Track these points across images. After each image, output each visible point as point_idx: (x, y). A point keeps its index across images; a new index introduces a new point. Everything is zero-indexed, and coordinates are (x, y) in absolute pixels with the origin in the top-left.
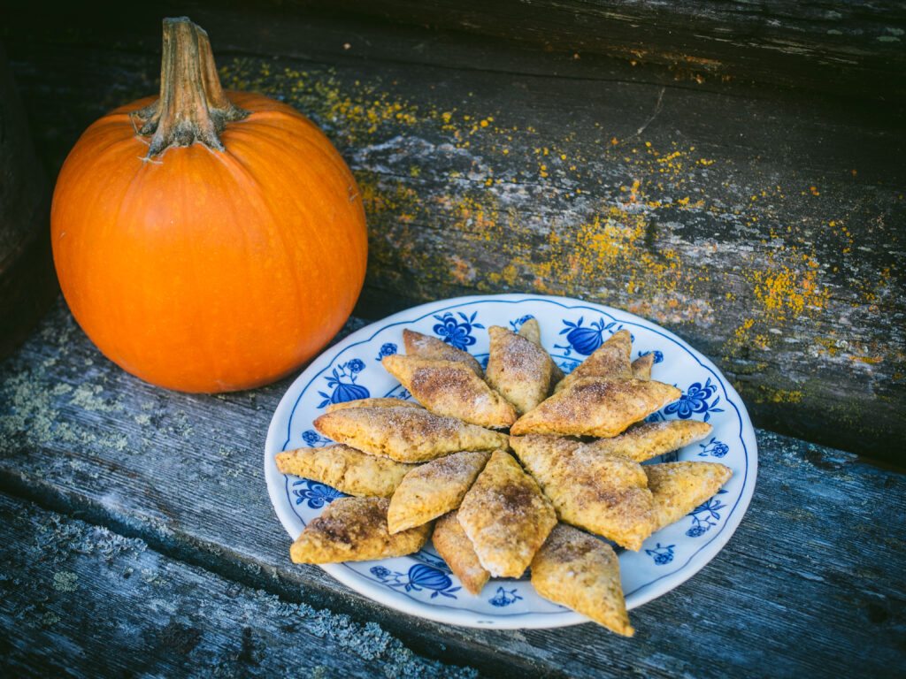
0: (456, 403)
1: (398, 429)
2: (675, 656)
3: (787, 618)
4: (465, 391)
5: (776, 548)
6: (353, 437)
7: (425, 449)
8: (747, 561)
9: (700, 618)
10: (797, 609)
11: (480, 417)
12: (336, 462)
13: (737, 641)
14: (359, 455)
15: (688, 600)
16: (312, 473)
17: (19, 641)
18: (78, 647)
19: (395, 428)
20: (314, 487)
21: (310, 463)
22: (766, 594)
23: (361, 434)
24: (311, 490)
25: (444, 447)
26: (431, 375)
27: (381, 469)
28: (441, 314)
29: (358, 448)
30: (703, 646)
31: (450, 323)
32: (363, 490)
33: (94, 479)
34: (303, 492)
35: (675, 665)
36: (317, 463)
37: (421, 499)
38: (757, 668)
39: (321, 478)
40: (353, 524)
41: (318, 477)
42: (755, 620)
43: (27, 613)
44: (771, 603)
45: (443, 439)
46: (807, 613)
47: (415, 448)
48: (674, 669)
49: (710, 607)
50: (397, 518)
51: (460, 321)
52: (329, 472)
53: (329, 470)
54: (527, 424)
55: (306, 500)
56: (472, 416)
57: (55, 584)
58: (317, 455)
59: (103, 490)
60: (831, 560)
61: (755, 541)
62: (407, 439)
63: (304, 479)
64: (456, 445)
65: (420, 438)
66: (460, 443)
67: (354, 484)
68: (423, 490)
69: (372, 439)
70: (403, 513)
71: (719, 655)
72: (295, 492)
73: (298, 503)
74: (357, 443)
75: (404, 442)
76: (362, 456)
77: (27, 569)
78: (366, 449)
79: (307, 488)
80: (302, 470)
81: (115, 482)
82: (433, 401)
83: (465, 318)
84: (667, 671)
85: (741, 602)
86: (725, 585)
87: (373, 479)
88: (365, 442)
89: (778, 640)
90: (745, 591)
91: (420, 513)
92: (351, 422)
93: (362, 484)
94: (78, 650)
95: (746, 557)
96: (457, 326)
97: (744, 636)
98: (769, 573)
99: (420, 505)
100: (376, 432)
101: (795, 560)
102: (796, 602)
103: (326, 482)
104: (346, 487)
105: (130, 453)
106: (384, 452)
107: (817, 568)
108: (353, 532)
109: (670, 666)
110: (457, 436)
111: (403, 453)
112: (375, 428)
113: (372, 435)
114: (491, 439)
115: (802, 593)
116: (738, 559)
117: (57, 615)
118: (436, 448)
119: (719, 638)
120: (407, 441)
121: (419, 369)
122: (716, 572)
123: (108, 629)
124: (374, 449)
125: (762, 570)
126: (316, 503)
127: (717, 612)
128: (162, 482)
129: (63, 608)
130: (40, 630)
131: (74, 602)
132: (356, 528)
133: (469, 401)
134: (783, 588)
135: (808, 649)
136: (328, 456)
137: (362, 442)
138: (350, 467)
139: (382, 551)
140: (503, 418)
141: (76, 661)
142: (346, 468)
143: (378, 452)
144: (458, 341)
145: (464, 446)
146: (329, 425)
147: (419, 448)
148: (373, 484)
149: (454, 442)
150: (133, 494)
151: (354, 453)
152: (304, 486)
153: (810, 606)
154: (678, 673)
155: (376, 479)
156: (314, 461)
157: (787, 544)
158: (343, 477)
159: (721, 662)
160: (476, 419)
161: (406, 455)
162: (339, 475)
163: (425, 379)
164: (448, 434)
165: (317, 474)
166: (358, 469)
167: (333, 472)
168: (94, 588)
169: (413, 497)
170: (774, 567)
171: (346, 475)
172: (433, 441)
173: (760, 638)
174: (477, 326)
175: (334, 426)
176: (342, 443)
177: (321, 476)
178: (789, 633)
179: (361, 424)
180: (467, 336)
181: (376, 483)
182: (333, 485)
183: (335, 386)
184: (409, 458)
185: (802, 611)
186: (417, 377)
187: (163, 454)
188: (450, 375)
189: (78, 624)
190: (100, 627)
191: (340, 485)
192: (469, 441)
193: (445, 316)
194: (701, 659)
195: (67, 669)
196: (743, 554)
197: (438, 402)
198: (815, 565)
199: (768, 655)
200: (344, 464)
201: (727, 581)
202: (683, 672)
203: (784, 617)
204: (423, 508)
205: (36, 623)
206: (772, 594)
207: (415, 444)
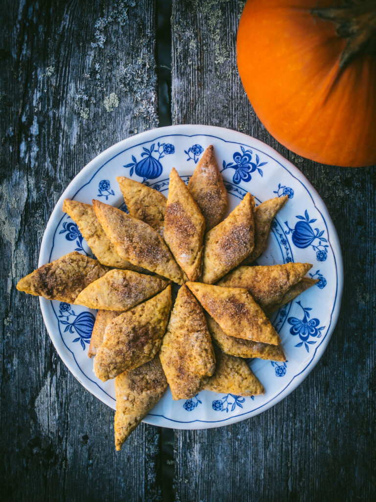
2: (208, 436)
3: (256, 481)
5: (303, 462)
8: (287, 451)
9: (238, 440)
10: (264, 484)
13: (231, 461)
15: (247, 430)
17: (64, 108)
18: (76, 141)
22: (268, 466)
28: (246, 149)
30: (220, 447)
31: (247, 157)
33: (187, 64)
35: (202, 438)
38: (218, 476)
42: (249, 466)
43: (81, 99)
44: (263, 470)
46: (264, 490)
48: (200, 438)
49: (247, 442)
51: (253, 161)
52: (83, 231)
57: (107, 98)
59: (182, 74)
60: (306, 492)
61: (303, 450)
64: (153, 269)
66: (155, 270)
71: (219, 456)
77: (109, 74)
81: (191, 78)
83: (258, 161)
84: (197, 435)
85: (257, 456)
86: (265, 445)
89: (240, 481)
90: (266, 456)
94: (74, 142)
95: (290, 449)
96: (249, 162)
97: (235, 464)
98: (283, 464)
101: (298, 474)
102: (269, 483)
105: (216, 69)
107: (298, 486)
108: (58, 289)
109: (201, 436)
112: (114, 235)
115: (276, 484)
116: (286, 445)
117: (89, 114)
119: (229, 452)
122: (272, 438)
123: (93, 148)
125: (283, 459)
127: (246, 446)
128: (203, 105)
129: (95, 114)
130: (75, 113)
131: (101, 117)
132: (61, 288)
134: (275, 474)
135: (241, 496)
141: (68, 146)
144: (241, 173)
150: (187, 95)
153: (269, 489)
154: (198, 441)
157: (309, 467)
159: (214, 458)
168: (115, 121)
170: (289, 465)
173: (237, 472)
174: (260, 171)
177: (80, 228)
178: (247, 485)
180: (248, 173)
185: (264, 487)
187: (225, 90)
189: (88, 129)
190: (92, 143)
193: (247, 151)
194: (212, 449)
195: (60, 146)
196: (292, 447)
198: (299, 485)
199: (229, 479)
201: (269, 445)
202: (200, 442)
203: (257, 480)
205: (78, 108)
206: (269, 470)
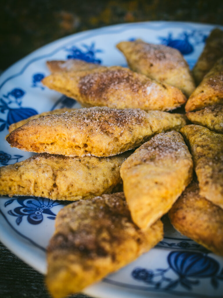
0: (129, 96)
1: (94, 125)
4: (133, 85)
6: (52, 144)
7: (126, 138)
11: (155, 103)
12: (44, 172)
14: (61, 160)
16: (21, 189)
19: (91, 125)
20: (25, 202)
21: (17, 179)
23: (61, 138)
24: (24, 206)
25: (140, 134)
26: (96, 79)
27: (88, 168)
29: (60, 154)
32: (79, 193)
34: (17, 210)
36: (24, 177)
37: (161, 184)
39: (32, 191)
40: (99, 231)
41: (29, 191)
45: (137, 126)
47: (117, 139)
50: (145, 211)
52: (39, 184)
53: (39, 181)
54: (201, 99)
55: (25, 218)
56: (147, 104)
58: (22, 169)
62: (107, 133)
63: (14, 197)
64: (149, 129)
65: (119, 129)
66: (151, 128)
67: (68, 189)
68: (159, 174)
69: (74, 140)
70: (149, 205)
72: (10, 212)
73: (18, 224)
74: (58, 149)
75: (105, 136)
76: (65, 161)
78: (68, 152)
79: (19, 206)
80: (10, 189)
82: (106, 100)
87: (87, 179)
88: (67, 145)
91: (164, 199)
92: (48, 128)
93: (77, 186)
99: (163, 191)
100: (76, 132)
103: (38, 194)
104: (61, 194)
106: (86, 151)
108: (104, 240)
110: (146, 122)
111: (107, 147)
112: (74, 129)
113: (73, 136)
114: (173, 119)
118: (134, 136)
120: (108, 135)
121: (83, 78)
124: (77, 150)
126: (36, 218)
132: (105, 235)
133: (140, 92)
136: (33, 168)
137: (64, 145)
138: (59, 173)
139: (138, 251)
140: (176, 99)
142: (55, 176)
143: (81, 153)
145: (155, 129)
146: (25, 138)
147: (121, 139)
148: (87, 184)
149: (147, 127)
151: (56, 159)
152: (16, 204)
155: (89, 177)
156: (21, 176)
158: (55, 185)
160: (152, 105)
161: (110, 148)
162: (50, 184)
163: (92, 83)
164: (139, 121)
165: (26, 189)
166: (68, 173)
167: (44, 182)
169: (152, 184)
171: (58, 182)
172: (130, 130)
175: (31, 136)
176: (42, 152)
177: (32, 189)
179: (59, 128)
181: (90, 181)
182: (46, 195)
183: (7, 111)
184: (113, 151)
186: (83, 84)
188: (113, 76)
191: (54, 194)
192: (158, 124)
197: (112, 99)
200: (51, 172)
204: (167, 193)
207: (116, 136)
